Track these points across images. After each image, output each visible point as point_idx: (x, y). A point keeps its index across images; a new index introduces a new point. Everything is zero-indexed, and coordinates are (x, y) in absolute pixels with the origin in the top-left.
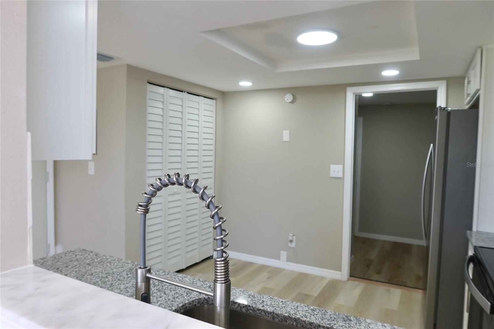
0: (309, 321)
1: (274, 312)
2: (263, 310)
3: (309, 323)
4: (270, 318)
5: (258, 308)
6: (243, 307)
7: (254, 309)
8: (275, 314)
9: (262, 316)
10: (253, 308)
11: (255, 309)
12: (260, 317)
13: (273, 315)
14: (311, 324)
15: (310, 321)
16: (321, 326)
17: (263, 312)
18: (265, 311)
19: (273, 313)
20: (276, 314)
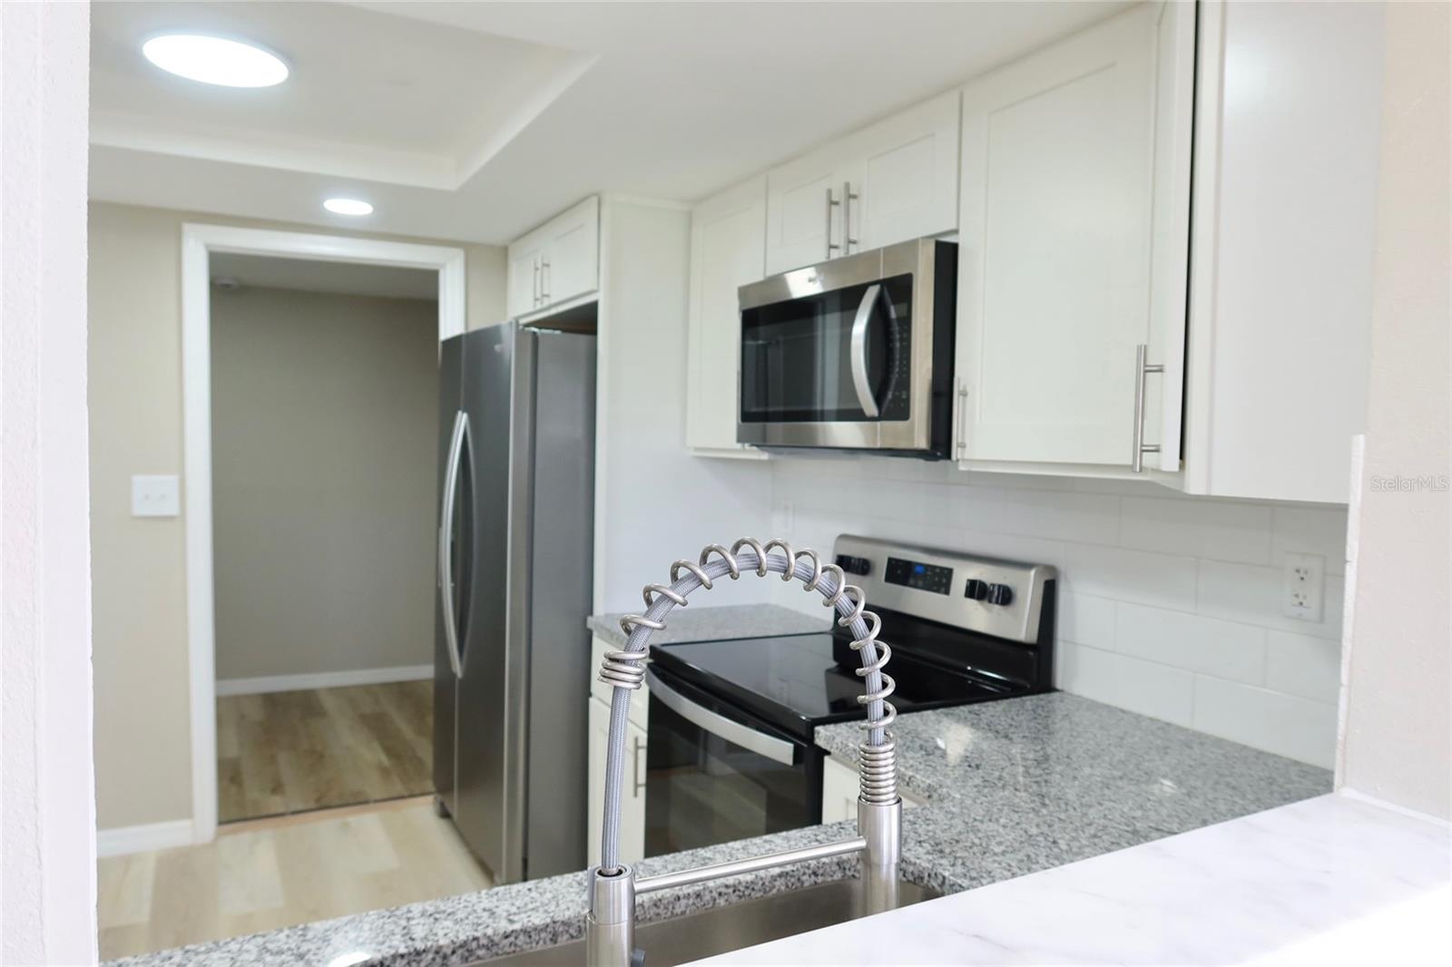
0: (652, 898)
1: (556, 919)
2: (522, 930)
3: (651, 904)
4: (545, 942)
5: (505, 932)
6: (453, 952)
7: (492, 941)
8: (558, 924)
9: (518, 949)
10: (489, 937)
11: (496, 939)
12: (512, 955)
13: (554, 928)
14: (658, 904)
15: (655, 898)
16: (682, 897)
17: (522, 937)
18: (529, 930)
19: (554, 922)
20: (563, 922)
